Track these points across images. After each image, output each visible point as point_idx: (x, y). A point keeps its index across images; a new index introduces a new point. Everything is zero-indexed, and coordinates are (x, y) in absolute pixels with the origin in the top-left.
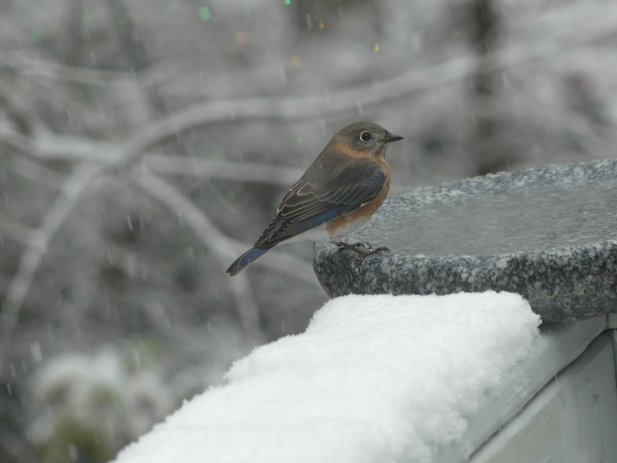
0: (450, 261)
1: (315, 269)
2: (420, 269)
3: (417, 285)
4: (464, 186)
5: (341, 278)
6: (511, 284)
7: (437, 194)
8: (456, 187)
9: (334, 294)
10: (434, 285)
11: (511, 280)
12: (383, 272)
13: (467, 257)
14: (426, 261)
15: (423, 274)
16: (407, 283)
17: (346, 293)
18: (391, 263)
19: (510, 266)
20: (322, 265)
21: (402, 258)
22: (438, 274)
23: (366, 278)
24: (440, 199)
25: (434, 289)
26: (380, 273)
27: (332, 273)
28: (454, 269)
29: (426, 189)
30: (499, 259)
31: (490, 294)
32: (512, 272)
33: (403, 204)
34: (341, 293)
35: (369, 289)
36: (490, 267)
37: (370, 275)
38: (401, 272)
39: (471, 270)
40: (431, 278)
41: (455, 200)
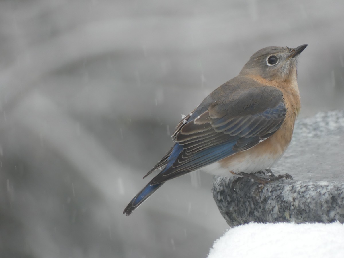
1: (215, 197)
2: (323, 196)
3: (320, 213)
5: (242, 206)
7: (341, 120)
9: (235, 223)
10: (338, 213)
12: (285, 199)
14: (329, 188)
15: (327, 202)
16: (309, 211)
17: (246, 222)
18: (293, 190)
20: (222, 193)
21: (305, 185)
22: (342, 201)
23: (268, 207)
25: (337, 217)
26: (282, 201)
27: (233, 200)
29: (329, 114)
33: (305, 130)
34: (242, 222)
35: (270, 218)
37: (272, 203)
38: (304, 200)
40: (334, 206)
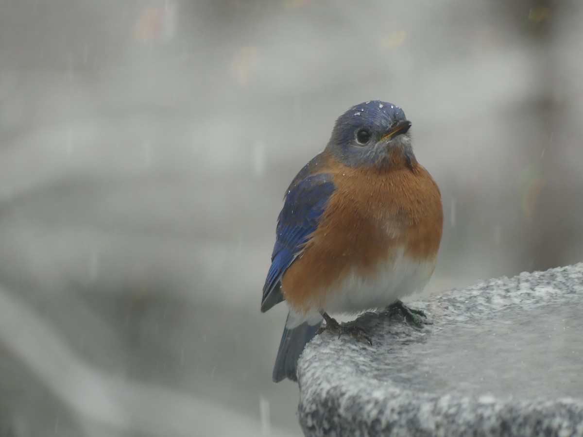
0: (539, 408)
1: (303, 422)
2: (487, 421)
4: (560, 278)
7: (512, 294)
8: (545, 281)
12: (421, 427)
13: (568, 401)
14: (498, 408)
15: (493, 431)
18: (435, 412)
20: (314, 414)
21: (455, 402)
22: (519, 430)
24: (517, 301)
26: (417, 429)
27: (333, 427)
28: (546, 423)
29: (492, 284)
33: (453, 310)
37: (399, 433)
38: (454, 427)
39: (576, 423)
41: (543, 303)
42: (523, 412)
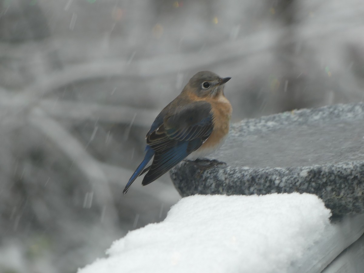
0: (267, 171)
1: (171, 177)
2: (246, 177)
3: (243, 188)
4: (277, 119)
5: (190, 183)
6: (310, 188)
7: (258, 125)
8: (271, 120)
9: (185, 195)
10: (256, 189)
11: (310, 185)
12: (219, 179)
13: (279, 168)
14: (250, 171)
15: (248, 181)
16: (236, 187)
17: (193, 194)
18: (225, 172)
19: (310, 175)
20: (176, 174)
21: (233, 169)
22: (258, 180)
23: (207, 184)
24: (260, 128)
25: (255, 191)
26: (217, 180)
27: (183, 179)
28: (270, 178)
29: (250, 121)
30: (301, 170)
31: (295, 195)
32: (311, 179)
34: (190, 194)
35: (209, 191)
36: (295, 176)
37: (210, 181)
38: (232, 179)
39: (282, 178)
40: (253, 183)
41: (270, 129)
42: (260, 173)
